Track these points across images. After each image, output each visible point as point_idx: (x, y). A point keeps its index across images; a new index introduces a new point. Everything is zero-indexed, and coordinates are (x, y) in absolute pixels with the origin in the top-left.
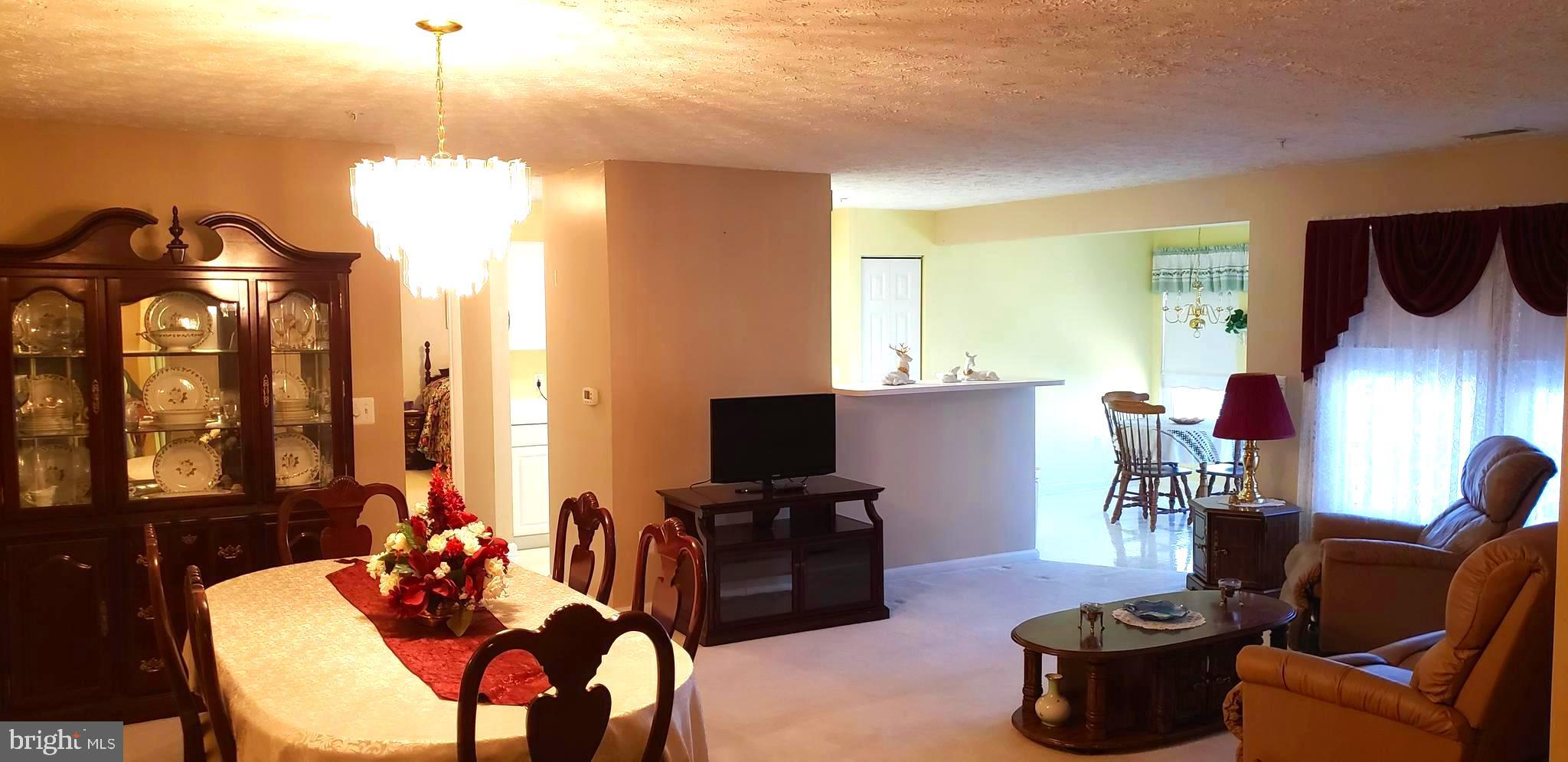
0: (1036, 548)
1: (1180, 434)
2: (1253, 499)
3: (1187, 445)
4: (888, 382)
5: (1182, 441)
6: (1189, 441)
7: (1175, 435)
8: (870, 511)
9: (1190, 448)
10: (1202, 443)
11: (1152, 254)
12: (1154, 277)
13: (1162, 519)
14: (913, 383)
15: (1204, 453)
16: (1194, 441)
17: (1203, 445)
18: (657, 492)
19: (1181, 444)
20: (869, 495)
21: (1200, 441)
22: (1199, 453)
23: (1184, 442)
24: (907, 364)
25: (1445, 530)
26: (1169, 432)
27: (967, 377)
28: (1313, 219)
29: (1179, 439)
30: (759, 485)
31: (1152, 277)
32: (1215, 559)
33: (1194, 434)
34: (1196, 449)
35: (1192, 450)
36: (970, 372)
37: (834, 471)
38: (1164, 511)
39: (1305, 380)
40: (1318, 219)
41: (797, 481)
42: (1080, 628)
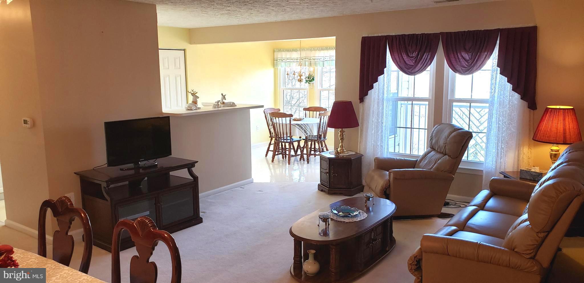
0: (252, 177)
1: (298, 125)
2: (343, 152)
3: (301, 129)
4: (189, 109)
5: (299, 128)
6: (302, 128)
7: (296, 126)
8: (191, 173)
9: (302, 131)
10: (306, 128)
11: (274, 51)
12: (275, 61)
13: (292, 159)
14: (199, 108)
15: (308, 132)
16: (304, 128)
17: (307, 129)
18: (75, 173)
19: (299, 129)
20: (190, 166)
21: (306, 127)
22: (306, 132)
23: (300, 128)
24: (197, 100)
25: (429, 162)
26: (294, 125)
27: (223, 105)
28: (364, 36)
29: (298, 127)
30: (131, 165)
31: (274, 61)
32: (332, 178)
33: (304, 125)
34: (305, 131)
35: (303, 131)
36: (224, 103)
37: (171, 155)
38: (293, 156)
39: (360, 103)
40: (366, 35)
41: (151, 162)
42: (318, 225)
